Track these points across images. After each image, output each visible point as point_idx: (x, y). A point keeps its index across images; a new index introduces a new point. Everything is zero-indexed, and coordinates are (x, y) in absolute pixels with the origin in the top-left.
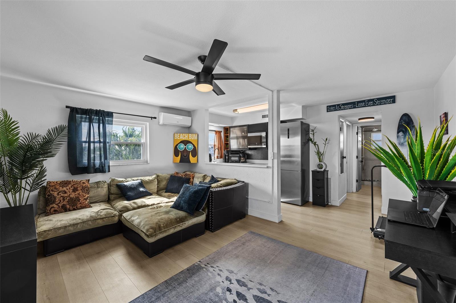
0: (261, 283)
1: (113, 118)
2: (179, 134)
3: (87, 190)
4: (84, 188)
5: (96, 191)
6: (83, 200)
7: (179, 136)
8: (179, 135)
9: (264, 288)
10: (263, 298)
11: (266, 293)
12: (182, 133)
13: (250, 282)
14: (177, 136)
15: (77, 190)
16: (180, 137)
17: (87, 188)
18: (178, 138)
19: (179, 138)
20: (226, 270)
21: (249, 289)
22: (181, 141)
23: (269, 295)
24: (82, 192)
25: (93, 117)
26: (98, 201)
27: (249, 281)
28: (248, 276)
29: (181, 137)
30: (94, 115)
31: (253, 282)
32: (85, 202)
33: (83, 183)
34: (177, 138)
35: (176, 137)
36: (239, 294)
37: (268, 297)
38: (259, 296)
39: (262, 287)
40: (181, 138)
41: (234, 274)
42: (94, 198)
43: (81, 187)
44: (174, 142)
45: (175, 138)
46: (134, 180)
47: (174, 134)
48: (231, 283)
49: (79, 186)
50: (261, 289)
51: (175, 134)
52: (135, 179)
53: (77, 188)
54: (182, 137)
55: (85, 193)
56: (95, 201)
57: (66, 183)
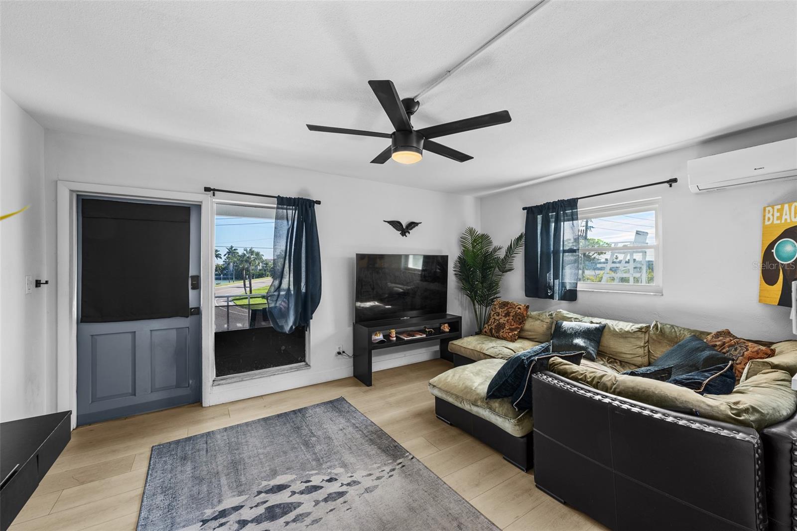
0: (317, 522)
1: (577, 209)
2: (779, 207)
3: (519, 319)
4: (517, 315)
5: (532, 323)
6: (508, 330)
7: (778, 214)
8: (778, 210)
9: (305, 523)
10: (289, 513)
11: (294, 521)
12: (788, 202)
13: (331, 509)
14: (773, 215)
15: (509, 316)
16: (781, 215)
17: (521, 316)
18: (776, 222)
19: (778, 218)
20: (378, 485)
21: (317, 503)
22: (786, 231)
23: (287, 523)
24: (512, 319)
25: (550, 214)
26: (536, 339)
27: (333, 508)
28: (347, 510)
29: (784, 217)
30: (551, 210)
31: (327, 513)
32: (509, 333)
33: (519, 308)
34: (771, 222)
35: (769, 219)
36: (316, 488)
37: (284, 521)
38: (295, 509)
39: (308, 520)
40: (786, 220)
41: (362, 492)
42: (530, 333)
43: (514, 313)
44: (764, 235)
45: (767, 223)
46: (592, 322)
47: (764, 209)
48: (342, 485)
49: (512, 311)
50: (305, 517)
51: (767, 209)
52: (594, 322)
53: (510, 313)
54: (788, 217)
55: (514, 322)
56: (531, 337)
57: (504, 305)
